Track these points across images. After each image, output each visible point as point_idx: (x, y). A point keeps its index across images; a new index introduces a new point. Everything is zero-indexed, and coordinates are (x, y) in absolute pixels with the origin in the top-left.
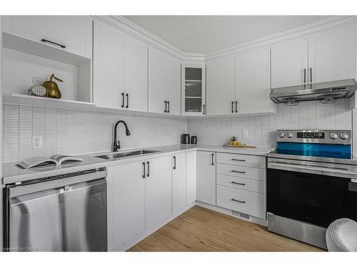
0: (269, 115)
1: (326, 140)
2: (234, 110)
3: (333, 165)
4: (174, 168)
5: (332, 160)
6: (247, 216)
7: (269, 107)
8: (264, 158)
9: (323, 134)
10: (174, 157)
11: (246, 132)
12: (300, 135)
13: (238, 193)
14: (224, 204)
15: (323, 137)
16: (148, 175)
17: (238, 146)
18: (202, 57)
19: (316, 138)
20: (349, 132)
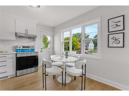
0: (12, 40)
3: (30, 54)
7: (14, 38)
12: (23, 47)
19: (28, 48)
20: (34, 46)
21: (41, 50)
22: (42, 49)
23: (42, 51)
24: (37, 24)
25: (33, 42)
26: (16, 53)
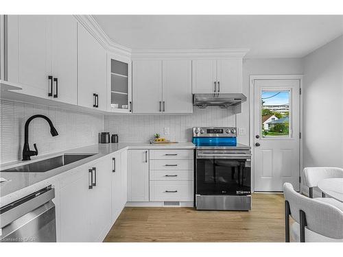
0: (185, 115)
1: (224, 135)
2: (162, 109)
3: (225, 151)
4: (114, 171)
5: (224, 148)
6: (178, 203)
8: (193, 151)
9: (222, 130)
10: (114, 159)
11: (168, 129)
12: (209, 131)
13: (171, 184)
14: (158, 198)
15: (222, 132)
16: (95, 185)
17: (164, 142)
18: (129, 52)
19: (219, 133)
20: (235, 129)
21: (257, 141)
22: (257, 137)
23: (257, 145)
24: (244, 60)
25: (232, 117)
26: (194, 146)
